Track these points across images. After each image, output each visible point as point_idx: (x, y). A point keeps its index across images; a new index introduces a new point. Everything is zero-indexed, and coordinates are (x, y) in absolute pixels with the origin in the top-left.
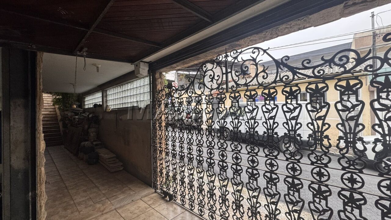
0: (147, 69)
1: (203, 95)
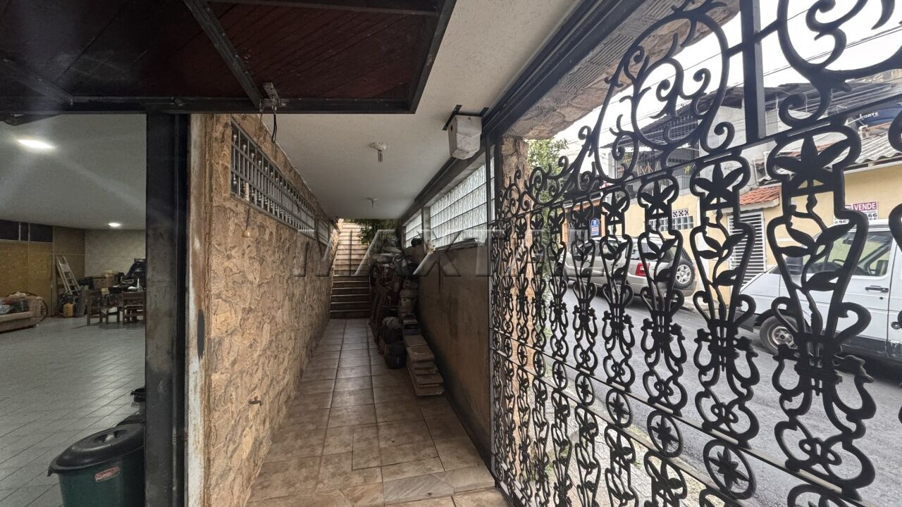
0: (477, 133)
1: (631, 177)
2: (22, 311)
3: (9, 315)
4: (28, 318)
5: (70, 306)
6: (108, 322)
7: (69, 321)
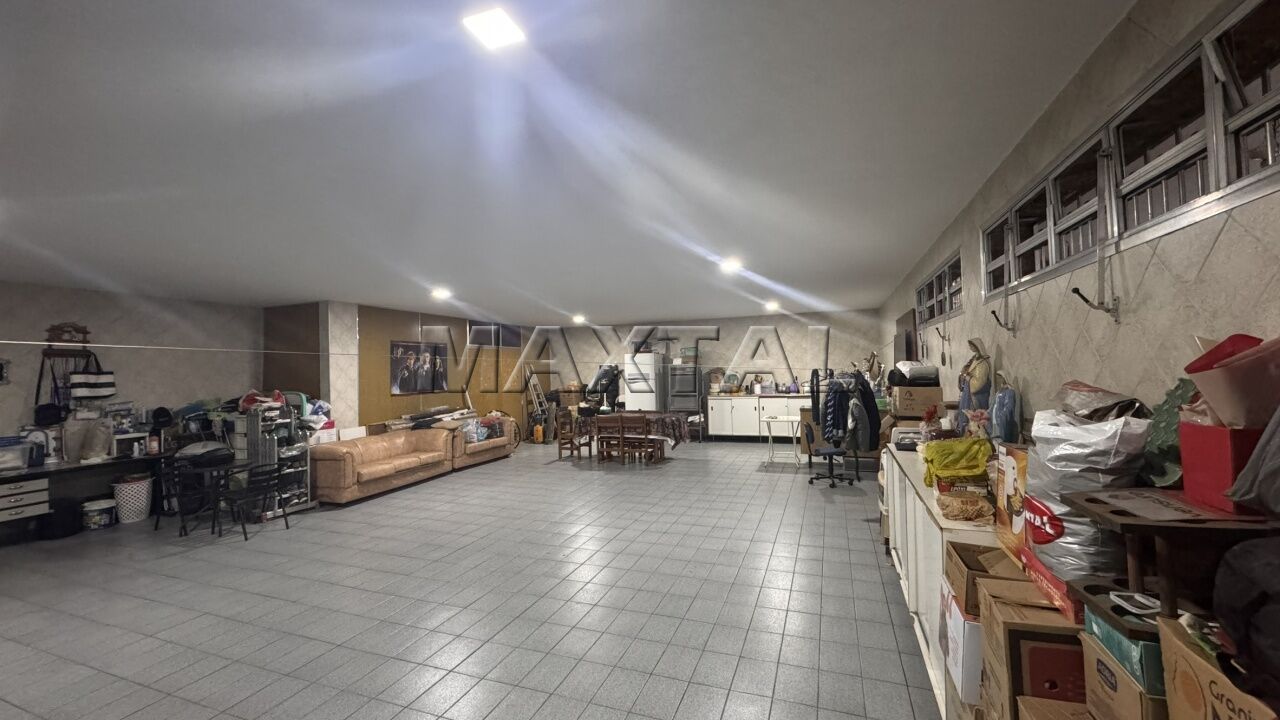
2: (498, 437)
3: (487, 442)
4: (504, 446)
5: (539, 428)
6: (580, 457)
7: (540, 450)
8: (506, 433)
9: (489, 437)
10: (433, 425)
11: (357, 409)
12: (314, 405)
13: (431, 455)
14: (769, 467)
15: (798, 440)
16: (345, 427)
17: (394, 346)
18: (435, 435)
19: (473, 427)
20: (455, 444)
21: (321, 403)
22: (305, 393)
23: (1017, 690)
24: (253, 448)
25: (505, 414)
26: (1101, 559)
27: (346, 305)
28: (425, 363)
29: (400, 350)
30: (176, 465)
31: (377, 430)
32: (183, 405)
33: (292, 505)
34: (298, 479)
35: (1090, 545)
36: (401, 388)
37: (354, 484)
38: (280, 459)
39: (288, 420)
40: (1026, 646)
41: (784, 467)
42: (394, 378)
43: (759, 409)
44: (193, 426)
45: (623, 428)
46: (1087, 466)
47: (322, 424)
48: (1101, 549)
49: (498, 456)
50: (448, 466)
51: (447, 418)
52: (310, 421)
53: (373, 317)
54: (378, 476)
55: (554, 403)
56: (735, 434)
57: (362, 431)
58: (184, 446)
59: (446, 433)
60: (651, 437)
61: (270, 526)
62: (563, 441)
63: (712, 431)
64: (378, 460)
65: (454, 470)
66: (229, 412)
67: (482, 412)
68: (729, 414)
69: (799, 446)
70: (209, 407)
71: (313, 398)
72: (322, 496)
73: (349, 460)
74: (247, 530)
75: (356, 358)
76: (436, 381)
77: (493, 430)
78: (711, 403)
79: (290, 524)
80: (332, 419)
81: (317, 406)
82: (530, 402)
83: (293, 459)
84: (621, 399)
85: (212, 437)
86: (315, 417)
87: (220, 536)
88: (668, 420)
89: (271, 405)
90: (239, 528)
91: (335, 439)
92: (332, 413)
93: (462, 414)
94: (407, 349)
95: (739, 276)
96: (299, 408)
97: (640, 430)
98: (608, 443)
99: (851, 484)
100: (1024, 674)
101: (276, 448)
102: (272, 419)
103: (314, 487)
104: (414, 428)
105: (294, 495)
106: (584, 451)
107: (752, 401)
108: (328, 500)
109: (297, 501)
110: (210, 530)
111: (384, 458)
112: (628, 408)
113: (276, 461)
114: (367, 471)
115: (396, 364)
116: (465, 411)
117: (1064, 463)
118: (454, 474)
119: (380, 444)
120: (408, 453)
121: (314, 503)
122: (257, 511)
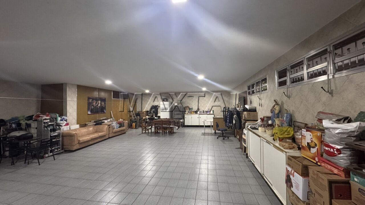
2: (122, 127)
3: (119, 129)
4: (124, 130)
5: (134, 124)
6: (148, 133)
7: (134, 131)
8: (125, 126)
9: (120, 127)
10: (102, 124)
11: (76, 119)
12: (61, 118)
13: (102, 133)
14: (204, 134)
15: (212, 126)
16: (72, 125)
17: (89, 98)
18: (103, 127)
19: (115, 124)
20: (110, 129)
21: (64, 117)
22: (58, 114)
23: (331, 197)
24: (39, 133)
25: (124, 120)
26: (352, 160)
27: (73, 85)
28: (99, 104)
29: (91, 100)
30: (8, 140)
31: (83, 125)
32: (10, 118)
33: (55, 152)
34: (57, 143)
35: (350, 156)
36: (91, 112)
37: (77, 144)
38: (51, 136)
39: (53, 123)
40: (333, 185)
41: (208, 134)
42: (88, 109)
43: (199, 118)
44: (14, 126)
45: (163, 124)
46: (348, 135)
47: (64, 124)
48: (352, 157)
49: (122, 133)
50: (107, 137)
51: (106, 121)
52: (60, 123)
53: (82, 89)
54: (85, 141)
55: (139, 117)
56: (192, 125)
57: (78, 126)
58: (10, 133)
59: (107, 126)
60: (171, 126)
61: (47, 160)
62: (143, 128)
63: (186, 124)
64: (84, 135)
65: (109, 138)
66: (28, 120)
67: (117, 120)
68: (190, 119)
69: (213, 128)
70: (20, 119)
71: (61, 116)
72: (65, 148)
73: (76, 136)
74: (40, 161)
75: (76, 102)
76: (102, 110)
77: (121, 125)
78: (186, 116)
79: (55, 158)
80: (68, 122)
81: (62, 118)
82: (131, 116)
83: (56, 136)
84: (159, 115)
85: (21, 129)
86: (62, 122)
87: (28, 164)
88: (176, 121)
89: (46, 118)
90: (36, 161)
91: (69, 129)
92: (68, 120)
93: (111, 120)
94: (93, 99)
95: (203, 80)
96: (56, 119)
97: (168, 124)
98: (157, 128)
99: (228, 138)
100: (333, 193)
101: (49, 133)
102: (47, 123)
103: (63, 145)
104: (95, 125)
105: (56, 148)
106: (150, 131)
107: (197, 116)
108: (68, 149)
109: (57, 150)
110: (24, 162)
111: (86, 135)
112: (161, 118)
113: (49, 137)
114: (82, 139)
115: (89, 104)
116: (112, 119)
117: (341, 134)
118: (109, 139)
119: (84, 130)
120: (94, 133)
121: (63, 151)
122: (42, 155)
